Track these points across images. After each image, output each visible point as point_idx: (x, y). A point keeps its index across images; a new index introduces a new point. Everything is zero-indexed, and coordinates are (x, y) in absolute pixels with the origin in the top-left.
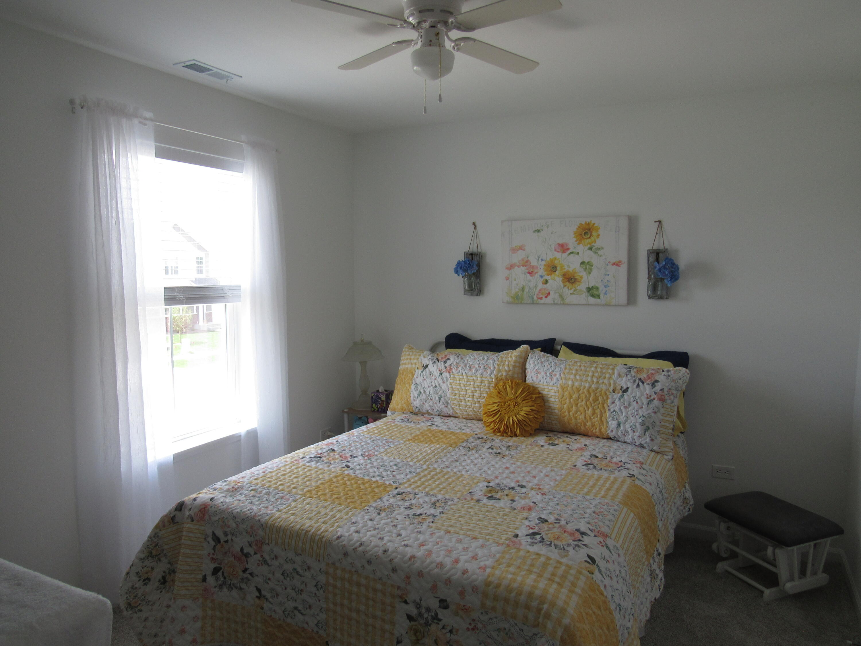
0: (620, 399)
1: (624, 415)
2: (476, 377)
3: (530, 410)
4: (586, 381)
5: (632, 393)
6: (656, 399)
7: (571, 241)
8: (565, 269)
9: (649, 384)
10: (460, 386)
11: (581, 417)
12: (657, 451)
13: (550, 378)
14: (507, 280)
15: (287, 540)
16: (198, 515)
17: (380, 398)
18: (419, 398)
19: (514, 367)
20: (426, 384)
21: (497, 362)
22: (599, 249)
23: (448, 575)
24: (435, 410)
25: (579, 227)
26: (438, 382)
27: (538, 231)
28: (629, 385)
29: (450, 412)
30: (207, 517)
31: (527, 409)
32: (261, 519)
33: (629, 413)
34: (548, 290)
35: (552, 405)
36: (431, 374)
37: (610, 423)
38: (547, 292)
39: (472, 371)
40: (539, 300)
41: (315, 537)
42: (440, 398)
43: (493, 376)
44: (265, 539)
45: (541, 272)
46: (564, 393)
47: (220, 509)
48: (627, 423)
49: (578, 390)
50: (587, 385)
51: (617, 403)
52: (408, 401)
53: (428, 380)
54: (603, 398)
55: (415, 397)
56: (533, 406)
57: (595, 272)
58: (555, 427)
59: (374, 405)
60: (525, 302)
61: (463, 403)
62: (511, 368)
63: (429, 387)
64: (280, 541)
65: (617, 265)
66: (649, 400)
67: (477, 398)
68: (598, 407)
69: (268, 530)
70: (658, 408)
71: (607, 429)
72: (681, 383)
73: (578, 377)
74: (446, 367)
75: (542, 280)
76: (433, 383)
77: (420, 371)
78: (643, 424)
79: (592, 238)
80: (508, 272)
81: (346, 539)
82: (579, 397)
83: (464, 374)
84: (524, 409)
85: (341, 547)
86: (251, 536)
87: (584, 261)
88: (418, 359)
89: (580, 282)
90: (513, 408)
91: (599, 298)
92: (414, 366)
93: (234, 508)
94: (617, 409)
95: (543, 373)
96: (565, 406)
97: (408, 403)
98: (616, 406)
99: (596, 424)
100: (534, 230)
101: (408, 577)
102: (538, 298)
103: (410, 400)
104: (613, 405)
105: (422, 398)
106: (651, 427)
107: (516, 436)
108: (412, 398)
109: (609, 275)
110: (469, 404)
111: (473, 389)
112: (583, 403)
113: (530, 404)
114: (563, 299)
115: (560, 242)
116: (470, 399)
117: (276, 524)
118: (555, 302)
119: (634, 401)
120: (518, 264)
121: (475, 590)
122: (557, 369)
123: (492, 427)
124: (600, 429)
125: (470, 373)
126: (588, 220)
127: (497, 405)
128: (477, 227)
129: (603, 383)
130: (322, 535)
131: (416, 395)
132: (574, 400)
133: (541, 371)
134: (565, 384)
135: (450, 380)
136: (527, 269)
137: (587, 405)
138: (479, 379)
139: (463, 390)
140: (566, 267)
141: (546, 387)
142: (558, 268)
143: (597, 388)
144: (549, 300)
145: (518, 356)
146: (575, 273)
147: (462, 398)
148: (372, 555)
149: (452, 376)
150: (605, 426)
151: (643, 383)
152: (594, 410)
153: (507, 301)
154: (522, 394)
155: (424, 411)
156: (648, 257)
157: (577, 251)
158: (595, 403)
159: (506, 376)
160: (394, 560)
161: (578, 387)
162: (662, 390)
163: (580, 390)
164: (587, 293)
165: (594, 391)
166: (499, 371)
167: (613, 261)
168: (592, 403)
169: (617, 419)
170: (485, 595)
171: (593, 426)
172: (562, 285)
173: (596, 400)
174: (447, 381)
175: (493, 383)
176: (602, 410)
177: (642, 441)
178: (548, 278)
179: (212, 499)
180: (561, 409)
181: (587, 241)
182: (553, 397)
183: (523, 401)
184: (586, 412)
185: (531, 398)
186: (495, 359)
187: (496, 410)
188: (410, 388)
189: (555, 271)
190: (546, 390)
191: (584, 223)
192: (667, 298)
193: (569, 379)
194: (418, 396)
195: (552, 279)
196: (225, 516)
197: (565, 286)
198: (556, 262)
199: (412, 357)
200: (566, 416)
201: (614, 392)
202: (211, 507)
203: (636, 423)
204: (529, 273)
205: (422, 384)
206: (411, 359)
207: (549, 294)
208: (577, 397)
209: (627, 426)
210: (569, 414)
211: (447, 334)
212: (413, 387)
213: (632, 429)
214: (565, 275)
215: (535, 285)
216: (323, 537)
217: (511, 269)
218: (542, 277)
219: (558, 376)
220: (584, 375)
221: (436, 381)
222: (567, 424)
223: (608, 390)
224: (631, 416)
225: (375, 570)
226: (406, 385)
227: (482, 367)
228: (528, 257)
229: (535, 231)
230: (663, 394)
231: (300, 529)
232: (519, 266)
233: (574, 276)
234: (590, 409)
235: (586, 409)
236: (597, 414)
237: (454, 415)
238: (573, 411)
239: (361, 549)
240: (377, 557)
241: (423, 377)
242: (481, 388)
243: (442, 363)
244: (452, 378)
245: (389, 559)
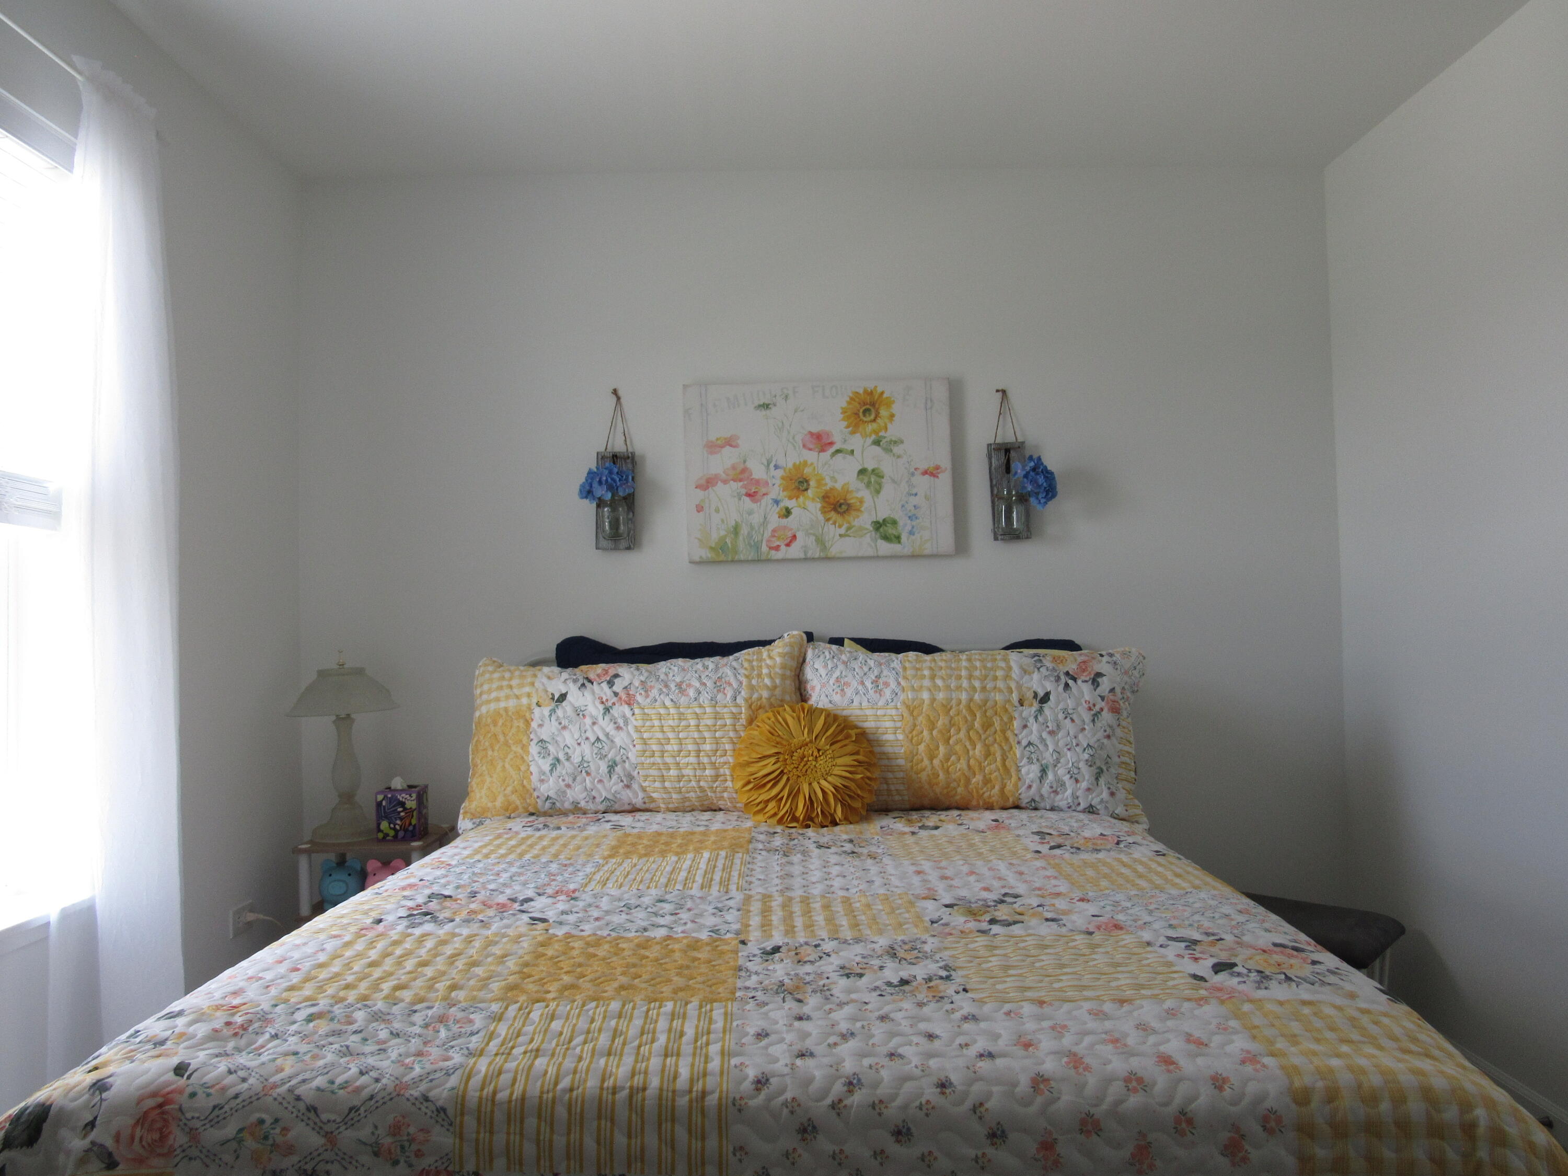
0: (1036, 718)
1: (1051, 750)
2: (701, 706)
3: (856, 763)
4: (959, 688)
5: (1058, 703)
6: (1106, 710)
7: (837, 428)
8: (826, 484)
9: (1086, 681)
10: (663, 732)
11: (959, 766)
12: (1121, 816)
13: (876, 692)
14: (698, 511)
15: (560, 1141)
16: (132, 1138)
17: (402, 804)
18: (555, 774)
19: (783, 678)
20: (568, 738)
21: (742, 671)
22: (895, 442)
23: (1178, 1101)
24: (598, 800)
25: (851, 399)
26: (603, 730)
27: (766, 406)
28: (1049, 686)
29: (638, 801)
30: (178, 1138)
31: (848, 760)
32: (430, 1090)
33: (1061, 744)
34: (791, 530)
35: (888, 749)
36: (580, 713)
37: (1024, 771)
38: (790, 534)
39: (688, 695)
40: (773, 552)
41: (674, 1100)
42: (612, 768)
43: (740, 700)
44: (461, 1157)
45: (776, 491)
46: (915, 719)
47: (236, 1096)
48: (1059, 765)
49: (947, 708)
50: (964, 696)
51: (1034, 727)
52: (524, 786)
53: (574, 729)
54: (1002, 719)
55: (544, 774)
56: (857, 753)
57: (888, 489)
58: (897, 798)
59: (384, 825)
60: (742, 557)
61: (673, 772)
62: (778, 681)
63: (579, 744)
64: (529, 1149)
65: (933, 475)
66: (1092, 712)
67: (709, 756)
68: (995, 740)
69: (470, 1122)
70: (1110, 727)
71: (1020, 784)
72: (1138, 676)
73: (939, 682)
74: (616, 694)
75: (776, 509)
76: (589, 734)
77: (546, 711)
78: (1090, 763)
79: (879, 420)
80: (700, 494)
81: (788, 1080)
82: (952, 724)
83: (668, 703)
84: (840, 761)
85: (785, 1111)
86: (396, 1163)
87: (866, 466)
88: (533, 684)
89: (858, 510)
90: (814, 763)
91: (899, 542)
92: (525, 701)
93: (300, 1078)
94: (1034, 738)
95: (854, 684)
96: (922, 747)
97: (525, 791)
98: (1032, 732)
99: (993, 776)
100: (757, 403)
101: (1047, 1146)
102: (771, 548)
103: (530, 781)
104: (1025, 732)
105: (564, 772)
106: (1104, 768)
107: (835, 823)
108: (535, 778)
109: (916, 494)
110: (688, 772)
111: (696, 735)
112: (962, 734)
113: (850, 748)
114: (824, 548)
115: (815, 430)
116: (692, 759)
117: (502, 1096)
118: (809, 555)
119: (1066, 718)
120: (724, 476)
121: (1273, 1124)
122: (885, 672)
123: (772, 812)
124: (1003, 787)
125: (683, 700)
126: (870, 386)
127: (773, 760)
128: (622, 400)
129: (995, 688)
130: (698, 1087)
131: (546, 768)
132: (940, 732)
133: (849, 679)
134: (914, 700)
135: (634, 722)
136: (744, 487)
137: (970, 738)
138: (708, 710)
139: (672, 741)
140: (828, 480)
141: (869, 712)
142: (812, 483)
143: (985, 702)
144: (795, 551)
145: (786, 654)
146: (848, 492)
147: (669, 760)
148: (905, 1107)
149: (637, 711)
150: (1014, 779)
151: (1075, 680)
152: (987, 747)
153: (701, 557)
154: (827, 731)
155: (567, 805)
156: (990, 457)
157: (850, 448)
158: (988, 733)
159: (769, 699)
160: (988, 1105)
161: (944, 702)
162: (1112, 690)
163: (951, 708)
164: (873, 533)
165: (980, 707)
166: (752, 688)
167: (924, 466)
168: (981, 732)
169: (1038, 760)
170: (1306, 1129)
171: (987, 781)
172: (821, 517)
173: (987, 725)
174: (626, 722)
175: (743, 716)
176: (1003, 744)
177: (1092, 799)
178: (790, 504)
179: (180, 1070)
180: (911, 757)
181: (870, 427)
182: (889, 731)
183: (831, 745)
184: (971, 753)
185: (848, 736)
186: (735, 664)
187: (773, 772)
188: (528, 753)
189: (806, 490)
190: (870, 718)
191: (861, 391)
192: (1028, 538)
193: (921, 687)
194: (551, 771)
195: (799, 506)
196: (264, 1116)
197: (828, 520)
198: (807, 471)
199: (514, 682)
200: (924, 770)
201: (1022, 705)
202: (193, 1095)
203: (1079, 761)
204: (749, 495)
205: (558, 739)
206: (511, 687)
207: (794, 537)
208: (947, 722)
209: (1061, 771)
210: (932, 763)
211: (559, 641)
212: (534, 749)
213: (1071, 777)
214: (828, 497)
215: (762, 520)
216: (704, 1094)
217: (707, 488)
218: (777, 502)
219: (893, 685)
220: (950, 676)
221: (596, 728)
222: (927, 786)
223: (1009, 701)
224: (1065, 750)
225: (930, 1153)
226: (514, 748)
227: (709, 684)
228: (745, 462)
229: (760, 406)
230: (1116, 698)
231: (602, 1088)
232: (725, 482)
233: (845, 500)
234: (979, 747)
235: (969, 747)
236: (994, 755)
237: (647, 806)
238: (941, 756)
239: (858, 1098)
240: (927, 1109)
241: (560, 723)
242: (715, 731)
243: (604, 685)
244: (638, 717)
245: (968, 1104)
